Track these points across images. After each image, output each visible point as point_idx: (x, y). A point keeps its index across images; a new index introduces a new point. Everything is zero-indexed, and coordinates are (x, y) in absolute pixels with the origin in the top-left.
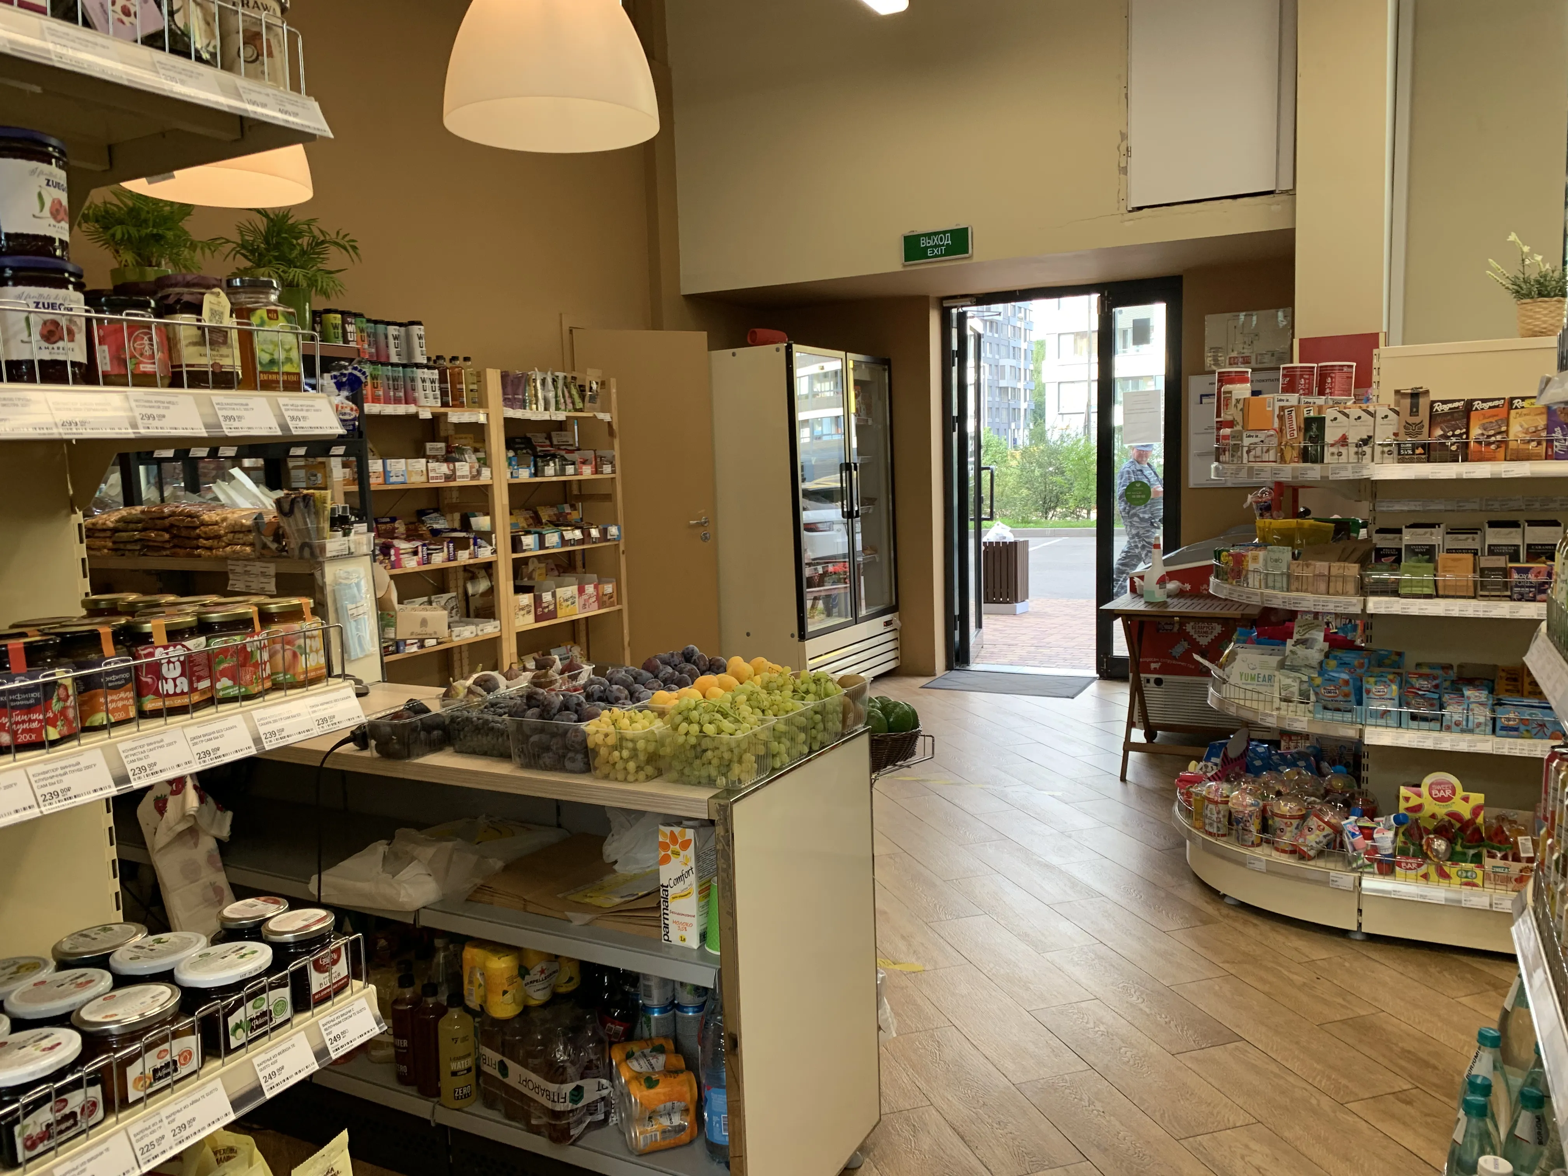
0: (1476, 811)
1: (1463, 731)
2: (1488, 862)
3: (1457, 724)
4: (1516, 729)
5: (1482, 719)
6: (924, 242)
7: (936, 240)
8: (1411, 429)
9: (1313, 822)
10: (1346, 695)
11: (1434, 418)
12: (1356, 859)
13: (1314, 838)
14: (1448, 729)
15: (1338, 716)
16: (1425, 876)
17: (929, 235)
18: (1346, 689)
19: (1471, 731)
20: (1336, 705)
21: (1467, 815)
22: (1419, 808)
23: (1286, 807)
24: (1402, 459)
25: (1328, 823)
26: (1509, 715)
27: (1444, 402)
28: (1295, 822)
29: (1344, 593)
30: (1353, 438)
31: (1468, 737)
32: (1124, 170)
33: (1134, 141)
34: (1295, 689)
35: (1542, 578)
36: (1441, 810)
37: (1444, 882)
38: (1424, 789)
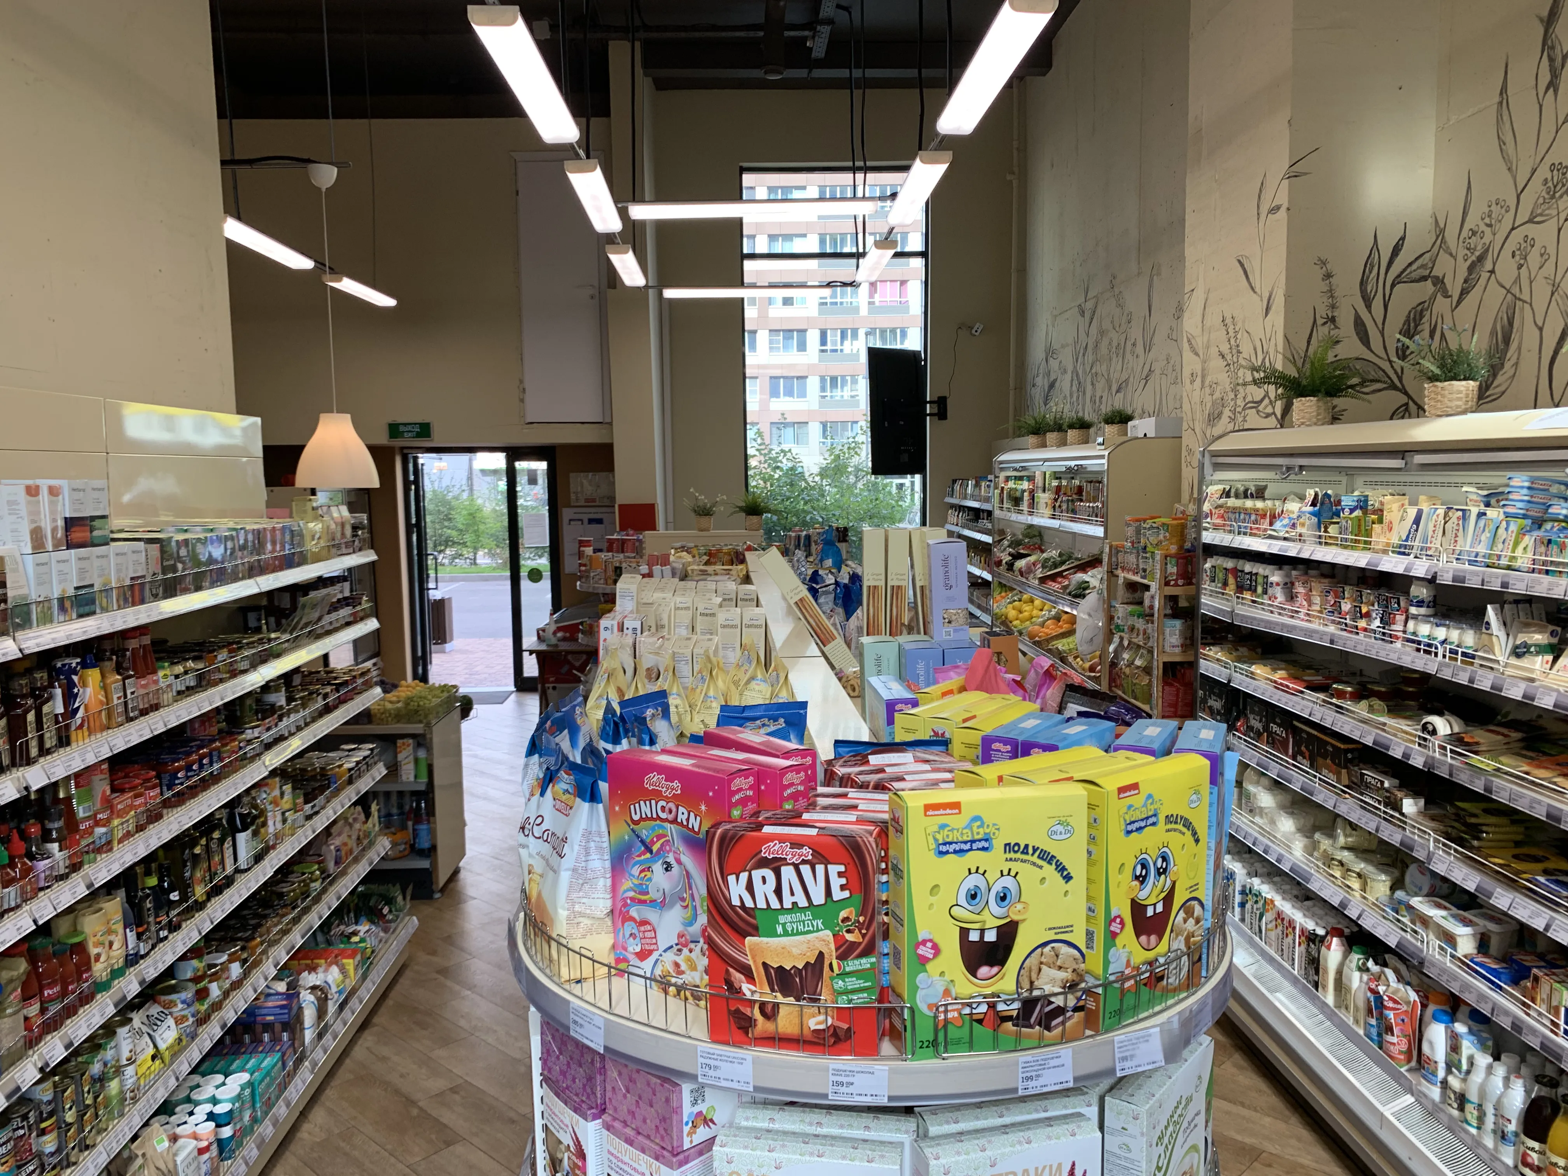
6: (402, 428)
7: (410, 428)
17: (405, 425)
32: (522, 401)
33: (527, 385)
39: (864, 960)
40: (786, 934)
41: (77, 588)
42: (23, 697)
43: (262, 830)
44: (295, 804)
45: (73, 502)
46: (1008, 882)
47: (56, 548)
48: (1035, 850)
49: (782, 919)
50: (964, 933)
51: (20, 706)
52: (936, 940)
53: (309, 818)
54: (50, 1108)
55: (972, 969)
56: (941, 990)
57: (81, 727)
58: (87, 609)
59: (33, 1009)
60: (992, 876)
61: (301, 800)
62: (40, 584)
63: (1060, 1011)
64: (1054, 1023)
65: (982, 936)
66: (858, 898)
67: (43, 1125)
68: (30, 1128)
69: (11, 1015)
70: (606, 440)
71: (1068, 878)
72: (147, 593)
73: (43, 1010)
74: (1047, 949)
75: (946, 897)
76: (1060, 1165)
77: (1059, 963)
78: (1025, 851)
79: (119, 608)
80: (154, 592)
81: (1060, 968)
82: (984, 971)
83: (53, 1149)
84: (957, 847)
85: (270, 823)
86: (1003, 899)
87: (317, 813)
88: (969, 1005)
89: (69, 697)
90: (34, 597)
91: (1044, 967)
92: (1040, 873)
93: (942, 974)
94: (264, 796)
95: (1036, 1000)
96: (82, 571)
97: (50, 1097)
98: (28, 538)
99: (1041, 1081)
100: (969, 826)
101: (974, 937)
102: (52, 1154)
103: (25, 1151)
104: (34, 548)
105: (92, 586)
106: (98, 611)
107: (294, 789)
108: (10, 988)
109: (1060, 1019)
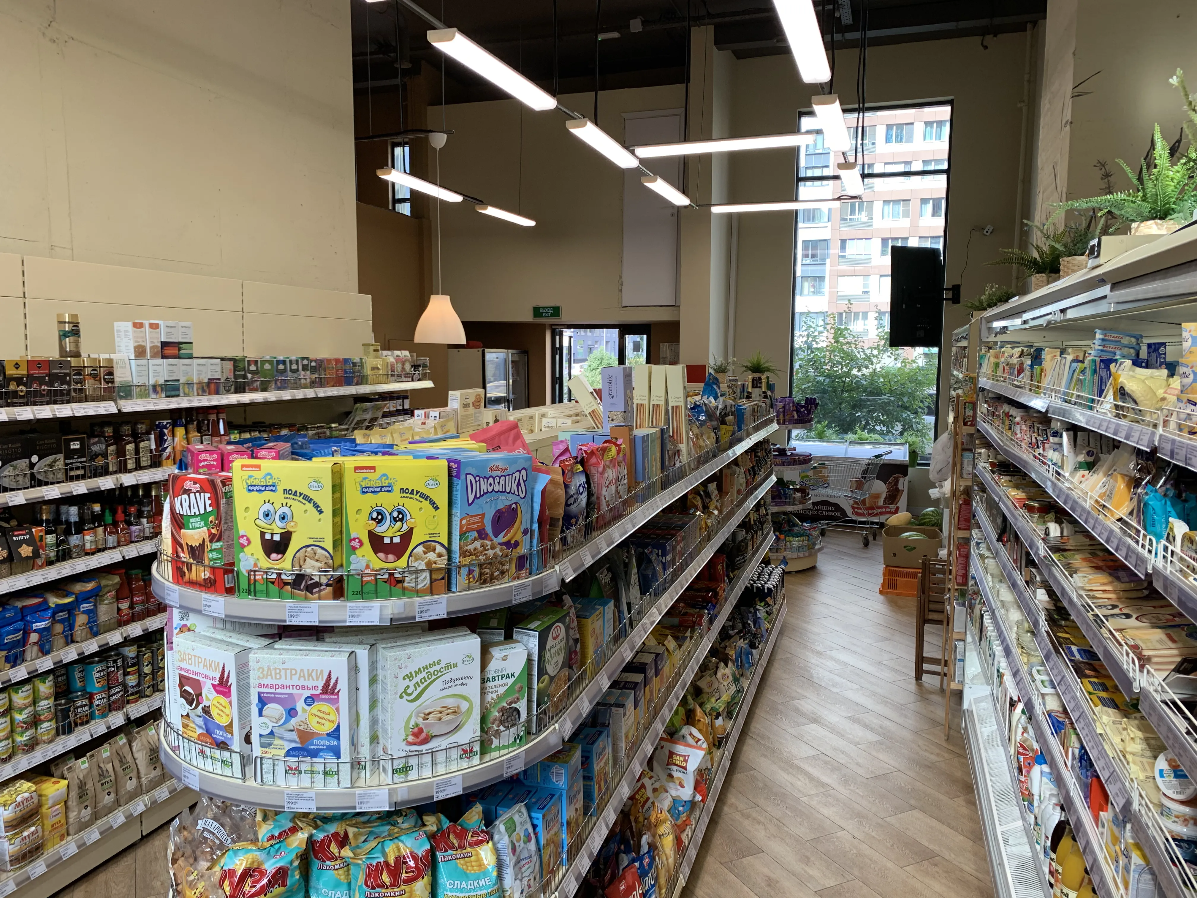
6: (542, 311)
7: (547, 310)
17: (544, 308)
32: (621, 291)
33: (624, 279)
39: (218, 544)
40: (193, 529)
41: (166, 381)
42: (127, 436)
45: (168, 333)
46: (286, 510)
47: (153, 357)
48: (301, 494)
49: (192, 520)
50: (263, 534)
51: (125, 440)
52: (249, 536)
54: (133, 661)
55: (268, 554)
56: (253, 563)
57: (168, 458)
58: (173, 393)
59: (125, 605)
60: (277, 505)
62: (140, 375)
63: (318, 584)
64: (315, 590)
65: (272, 537)
66: (215, 511)
67: (129, 670)
68: (117, 668)
69: (107, 604)
70: (676, 319)
71: (321, 512)
72: (222, 389)
73: (131, 607)
74: (309, 549)
75: (252, 514)
76: (322, 671)
77: (316, 557)
78: (295, 494)
79: (198, 395)
80: (227, 388)
81: (317, 561)
82: (274, 556)
83: (134, 684)
84: (258, 488)
86: (283, 518)
88: (266, 573)
89: (160, 440)
90: (135, 382)
91: (307, 559)
92: (304, 508)
93: (252, 554)
95: (303, 576)
96: (171, 372)
97: (134, 656)
98: (132, 350)
99: (299, 619)
100: (264, 478)
101: (268, 537)
102: (133, 687)
103: (114, 680)
104: (136, 356)
105: (178, 380)
106: (182, 394)
108: (106, 590)
109: (317, 589)
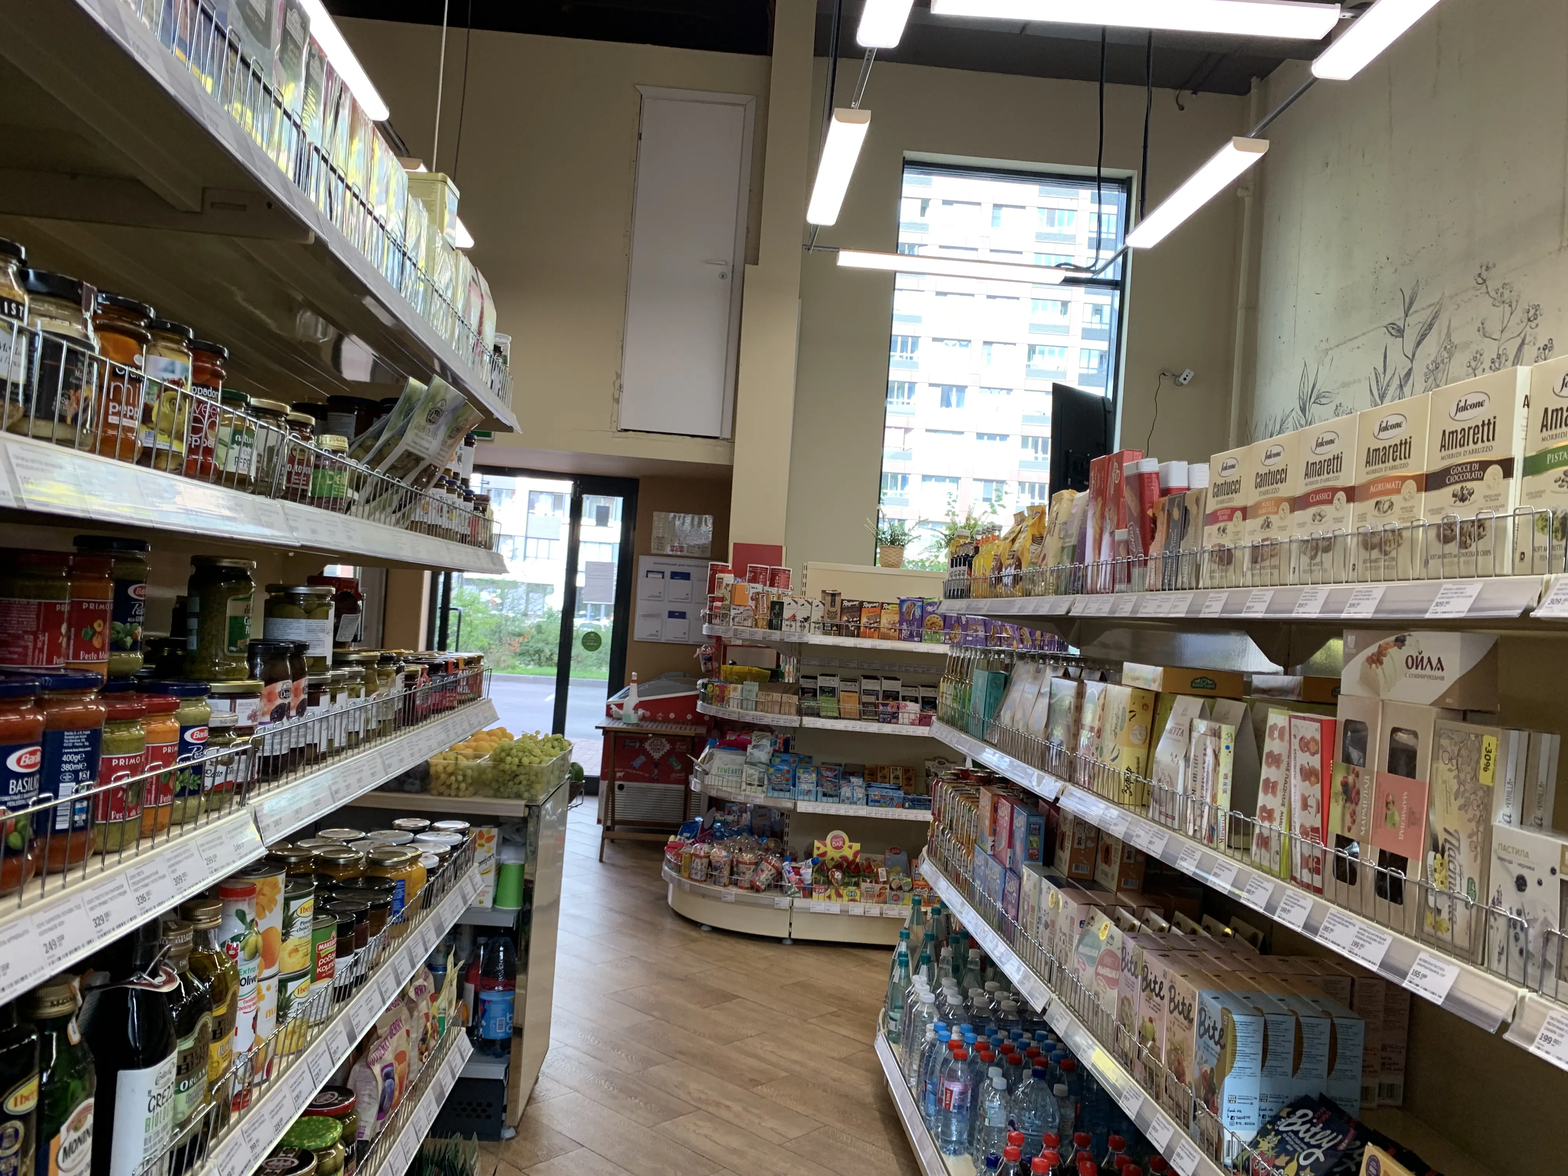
0: (856, 854)
1: (851, 803)
2: (863, 885)
3: (848, 798)
4: (879, 802)
5: (860, 796)
8: (831, 615)
9: (764, 865)
10: (787, 780)
11: (843, 610)
12: (790, 888)
13: (765, 876)
14: (843, 801)
15: (782, 794)
16: (829, 897)
18: (787, 776)
19: (855, 803)
20: (780, 787)
21: (851, 858)
22: (824, 854)
23: (747, 857)
24: (826, 633)
25: (773, 866)
26: (875, 793)
27: (849, 601)
28: (753, 867)
29: (790, 714)
30: (799, 618)
31: (854, 806)
32: (617, 401)
33: (625, 381)
34: (756, 777)
35: (895, 710)
36: (836, 855)
37: (839, 900)
38: (828, 841)
43: (215, 1049)
44: (316, 956)
53: (342, 994)
61: (329, 946)
70: (723, 461)
85: (243, 1020)
87: (360, 980)
94: (236, 927)
107: (318, 910)
